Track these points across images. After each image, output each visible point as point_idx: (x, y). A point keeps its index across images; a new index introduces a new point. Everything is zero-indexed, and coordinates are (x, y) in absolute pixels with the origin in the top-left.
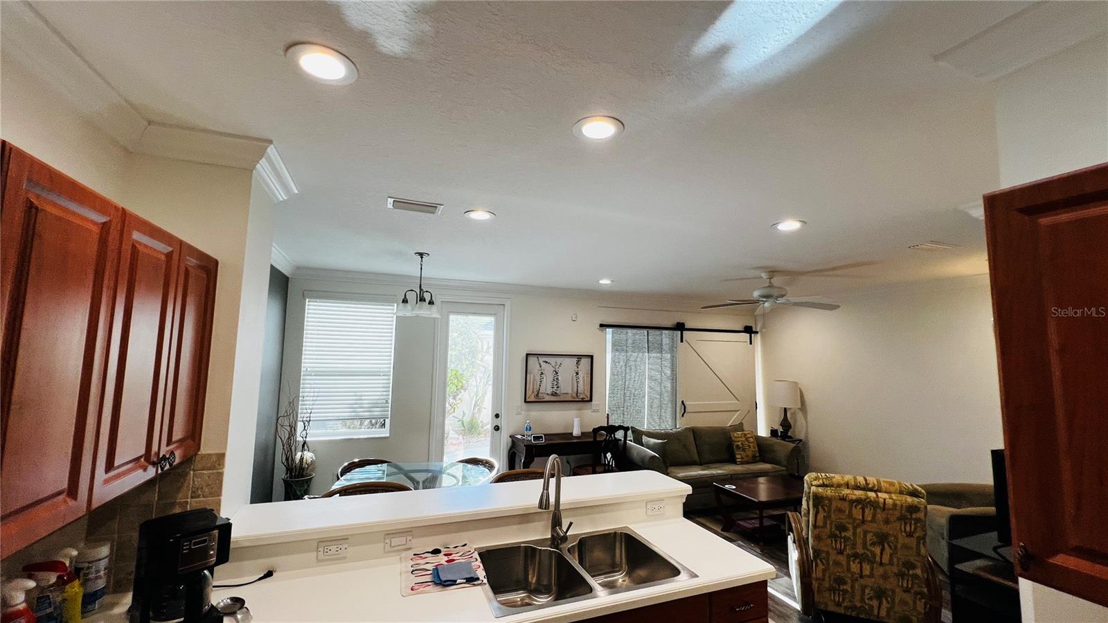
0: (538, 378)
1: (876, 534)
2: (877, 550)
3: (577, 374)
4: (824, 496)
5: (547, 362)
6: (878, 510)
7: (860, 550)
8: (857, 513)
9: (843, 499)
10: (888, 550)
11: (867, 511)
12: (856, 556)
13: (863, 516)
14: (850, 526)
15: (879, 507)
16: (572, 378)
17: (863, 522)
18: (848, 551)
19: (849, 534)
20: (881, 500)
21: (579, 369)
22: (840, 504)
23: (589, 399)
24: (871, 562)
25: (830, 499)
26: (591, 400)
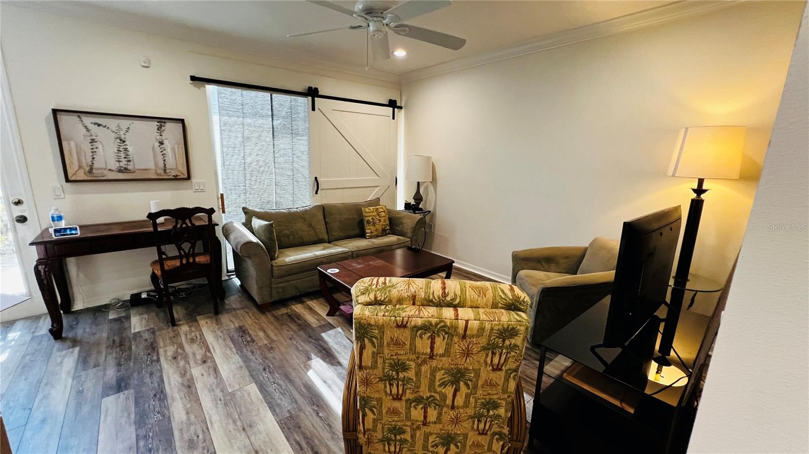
0: (87, 147)
1: (448, 371)
2: (449, 391)
3: (161, 143)
4: (373, 323)
5: (99, 125)
6: (456, 339)
7: (425, 393)
8: (423, 345)
9: (402, 326)
10: (463, 389)
11: (438, 341)
12: (418, 400)
13: (432, 348)
14: (413, 364)
15: (458, 335)
16: (153, 149)
17: (432, 357)
18: (409, 395)
19: (411, 374)
20: (462, 324)
21: (163, 138)
22: (397, 333)
23: (186, 176)
24: (440, 406)
25: (381, 328)
26: (189, 178)
